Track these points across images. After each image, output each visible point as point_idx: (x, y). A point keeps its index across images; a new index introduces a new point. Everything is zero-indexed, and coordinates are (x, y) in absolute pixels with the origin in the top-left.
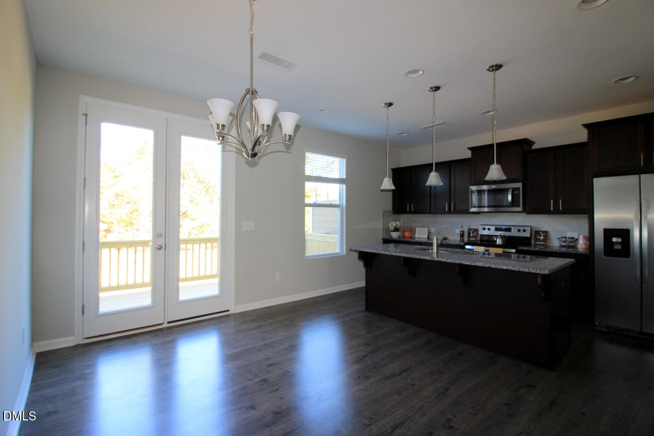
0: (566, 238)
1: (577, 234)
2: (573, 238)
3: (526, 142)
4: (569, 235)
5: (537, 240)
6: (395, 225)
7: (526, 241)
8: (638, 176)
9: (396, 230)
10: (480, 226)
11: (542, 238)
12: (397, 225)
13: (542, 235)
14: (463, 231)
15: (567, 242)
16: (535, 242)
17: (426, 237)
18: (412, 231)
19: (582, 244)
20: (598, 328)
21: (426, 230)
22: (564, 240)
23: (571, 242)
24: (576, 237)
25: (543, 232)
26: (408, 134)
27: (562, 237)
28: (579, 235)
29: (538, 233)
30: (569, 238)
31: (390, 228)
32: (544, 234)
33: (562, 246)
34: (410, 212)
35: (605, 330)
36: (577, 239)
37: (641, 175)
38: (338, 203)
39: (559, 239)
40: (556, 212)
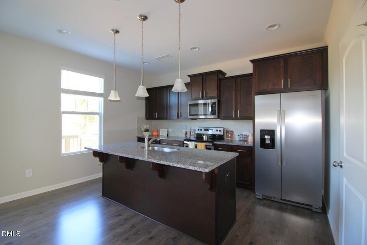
0: (242, 135)
1: (248, 132)
2: (246, 135)
3: (220, 72)
4: (244, 133)
5: (227, 136)
6: (146, 127)
7: (220, 137)
8: (280, 94)
9: (147, 130)
10: (196, 128)
11: (230, 135)
12: (147, 127)
13: (230, 133)
14: (187, 131)
15: (243, 138)
16: (226, 138)
17: (166, 135)
18: (158, 131)
19: (251, 139)
20: (257, 197)
21: (166, 130)
22: (241, 136)
23: (245, 138)
24: (248, 135)
25: (231, 131)
26: (149, 63)
27: (240, 135)
28: (249, 133)
29: (227, 132)
30: (244, 135)
31: (142, 129)
32: (231, 133)
33: (240, 141)
34: (155, 119)
35: (261, 198)
36: (248, 136)
37: (281, 94)
38: (98, 111)
39: (238, 136)
40: (236, 118)
